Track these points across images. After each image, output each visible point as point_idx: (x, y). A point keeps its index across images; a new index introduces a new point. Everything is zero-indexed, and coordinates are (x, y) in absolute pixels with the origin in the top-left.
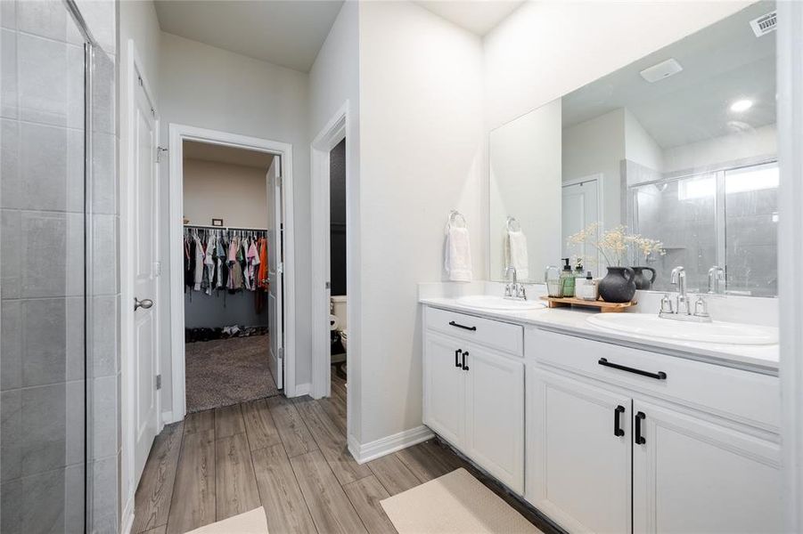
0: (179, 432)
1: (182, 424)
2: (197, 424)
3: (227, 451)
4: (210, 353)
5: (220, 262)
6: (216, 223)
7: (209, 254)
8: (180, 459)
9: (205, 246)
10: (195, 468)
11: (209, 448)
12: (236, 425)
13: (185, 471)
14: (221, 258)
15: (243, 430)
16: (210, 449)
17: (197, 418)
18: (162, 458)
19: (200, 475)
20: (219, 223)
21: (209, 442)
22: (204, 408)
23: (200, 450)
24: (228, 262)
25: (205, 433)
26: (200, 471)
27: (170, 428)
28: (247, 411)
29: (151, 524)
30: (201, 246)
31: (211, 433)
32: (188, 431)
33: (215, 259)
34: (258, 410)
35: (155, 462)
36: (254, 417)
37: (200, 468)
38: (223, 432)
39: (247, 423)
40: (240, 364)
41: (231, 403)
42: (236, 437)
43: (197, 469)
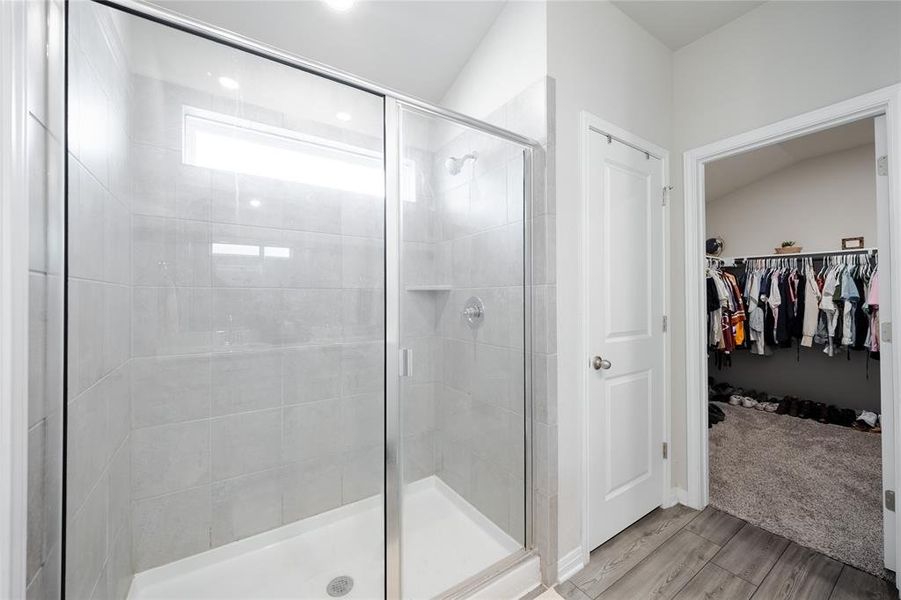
0: (685, 519)
1: (694, 514)
2: (708, 527)
3: (708, 589)
4: (813, 443)
5: (848, 306)
6: (848, 244)
7: (828, 294)
8: (657, 550)
9: (821, 282)
10: (660, 572)
11: (693, 565)
12: (754, 567)
13: (649, 567)
14: (852, 299)
15: (757, 580)
16: (694, 567)
17: (718, 517)
18: (646, 535)
19: (657, 586)
20: (857, 243)
21: (701, 558)
22: (732, 512)
23: (684, 558)
24: (865, 306)
25: (708, 543)
26: (662, 579)
27: (681, 509)
28: (791, 560)
29: (585, 587)
30: (814, 283)
31: (715, 548)
32: (693, 527)
33: (839, 303)
34: (811, 572)
35: (637, 533)
36: (793, 577)
37: (664, 579)
38: (729, 560)
39: (773, 577)
40: (850, 481)
41: (774, 529)
42: (738, 582)
43: (661, 576)
